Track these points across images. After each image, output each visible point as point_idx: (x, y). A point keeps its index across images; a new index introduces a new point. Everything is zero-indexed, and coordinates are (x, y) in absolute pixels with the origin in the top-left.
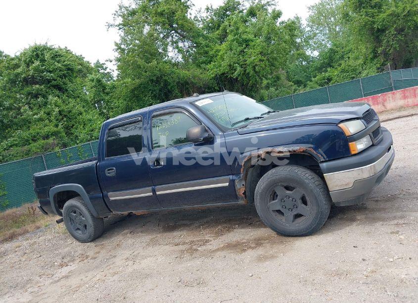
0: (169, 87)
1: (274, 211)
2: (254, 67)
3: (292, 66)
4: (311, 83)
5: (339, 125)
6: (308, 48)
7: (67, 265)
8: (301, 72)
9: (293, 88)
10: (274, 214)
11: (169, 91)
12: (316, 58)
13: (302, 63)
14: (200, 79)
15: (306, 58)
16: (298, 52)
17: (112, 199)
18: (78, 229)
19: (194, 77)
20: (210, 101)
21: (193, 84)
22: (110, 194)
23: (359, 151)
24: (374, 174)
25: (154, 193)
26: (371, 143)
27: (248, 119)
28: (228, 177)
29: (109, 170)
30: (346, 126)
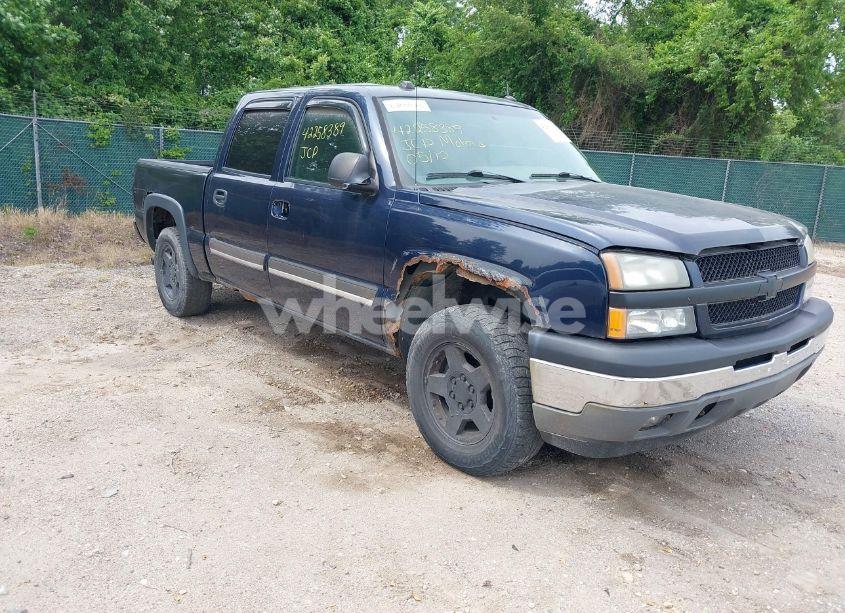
1: (433, 394)
5: (603, 256)
7: (112, 342)
10: (430, 401)
14: (627, 69)
17: (213, 251)
18: (169, 286)
20: (423, 106)
21: (609, 77)
22: (213, 240)
23: (631, 337)
24: (642, 405)
25: (265, 268)
26: (693, 330)
27: (479, 175)
28: (375, 288)
29: (219, 193)
30: (619, 264)
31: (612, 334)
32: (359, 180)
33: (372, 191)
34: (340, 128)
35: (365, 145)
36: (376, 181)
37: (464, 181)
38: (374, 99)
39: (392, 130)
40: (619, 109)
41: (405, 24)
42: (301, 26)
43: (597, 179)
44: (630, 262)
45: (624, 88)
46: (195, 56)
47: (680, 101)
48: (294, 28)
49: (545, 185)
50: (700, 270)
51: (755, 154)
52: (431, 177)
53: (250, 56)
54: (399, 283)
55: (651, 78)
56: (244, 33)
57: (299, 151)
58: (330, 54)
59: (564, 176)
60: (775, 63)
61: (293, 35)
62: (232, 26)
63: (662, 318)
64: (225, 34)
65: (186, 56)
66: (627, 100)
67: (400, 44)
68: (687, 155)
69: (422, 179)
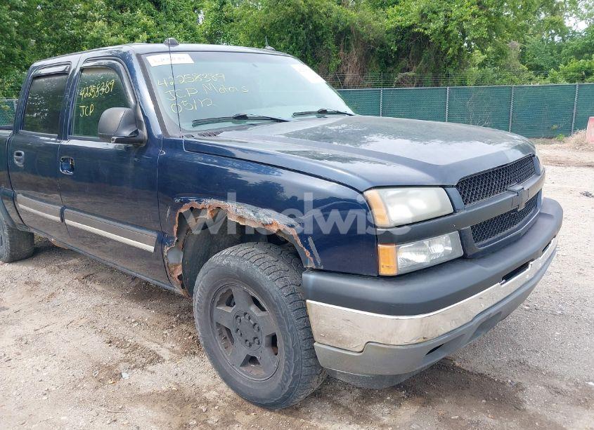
0: (320, 33)
2: (460, 24)
3: (534, 40)
4: (556, 73)
5: (367, 193)
6: (571, 15)
8: (546, 52)
9: (526, 75)
11: (318, 38)
12: (580, 34)
13: (553, 38)
14: (370, 28)
15: (563, 31)
16: (553, 18)
17: (21, 206)
19: (362, 23)
20: (185, 59)
21: (359, 35)
22: (20, 196)
23: (402, 272)
24: (422, 340)
25: (62, 220)
26: (461, 253)
27: (244, 117)
28: (154, 235)
29: (19, 154)
30: (383, 200)
31: (384, 271)
32: (126, 133)
33: (141, 142)
34: (110, 86)
35: (132, 100)
36: (144, 133)
37: (230, 124)
38: (138, 56)
39: (156, 84)
40: (367, 57)
41: (202, 7)
42: (122, 12)
43: (351, 112)
44: (393, 196)
45: (369, 42)
46: (40, 41)
47: (409, 49)
48: (115, 13)
49: (306, 122)
50: (460, 193)
51: (463, 83)
52: (197, 123)
53: (84, 39)
54: (175, 229)
55: (387, 33)
56: (76, 20)
57: (79, 111)
58: (148, 33)
59: (323, 113)
60: (474, 15)
61: (116, 20)
62: (66, 16)
63: (429, 246)
64: (61, 23)
65: (33, 41)
66: (373, 51)
67: (201, 21)
68: (417, 86)
69: (187, 126)
